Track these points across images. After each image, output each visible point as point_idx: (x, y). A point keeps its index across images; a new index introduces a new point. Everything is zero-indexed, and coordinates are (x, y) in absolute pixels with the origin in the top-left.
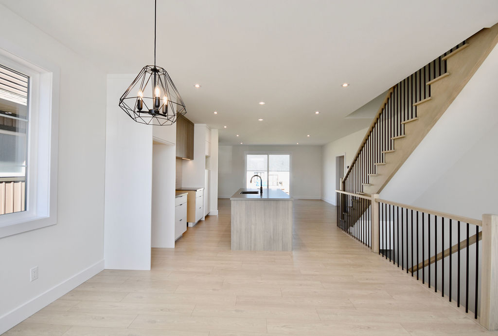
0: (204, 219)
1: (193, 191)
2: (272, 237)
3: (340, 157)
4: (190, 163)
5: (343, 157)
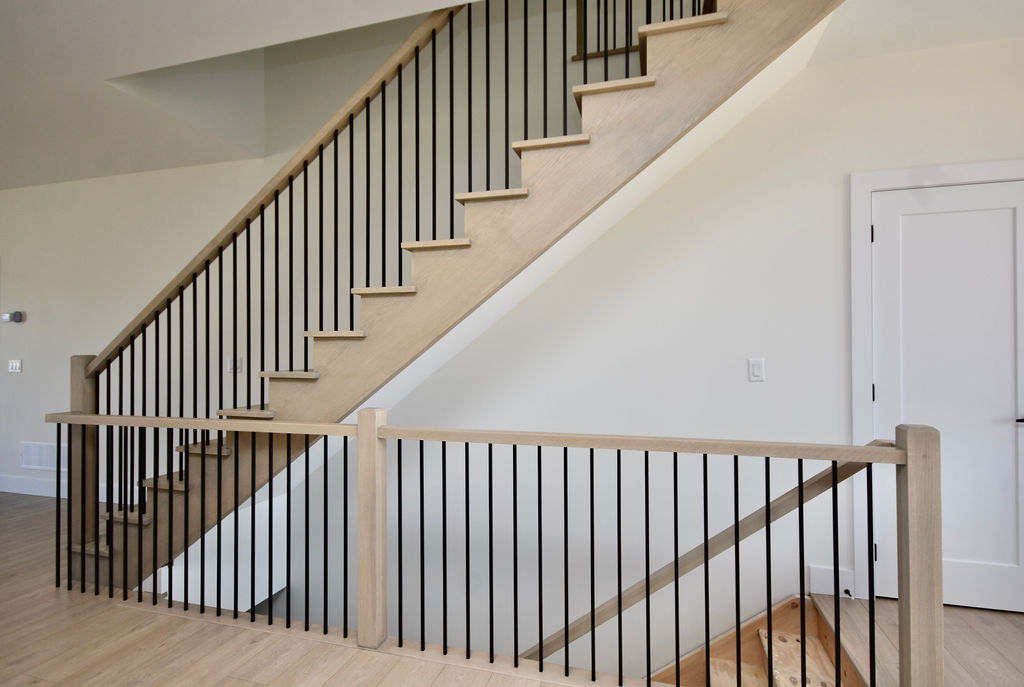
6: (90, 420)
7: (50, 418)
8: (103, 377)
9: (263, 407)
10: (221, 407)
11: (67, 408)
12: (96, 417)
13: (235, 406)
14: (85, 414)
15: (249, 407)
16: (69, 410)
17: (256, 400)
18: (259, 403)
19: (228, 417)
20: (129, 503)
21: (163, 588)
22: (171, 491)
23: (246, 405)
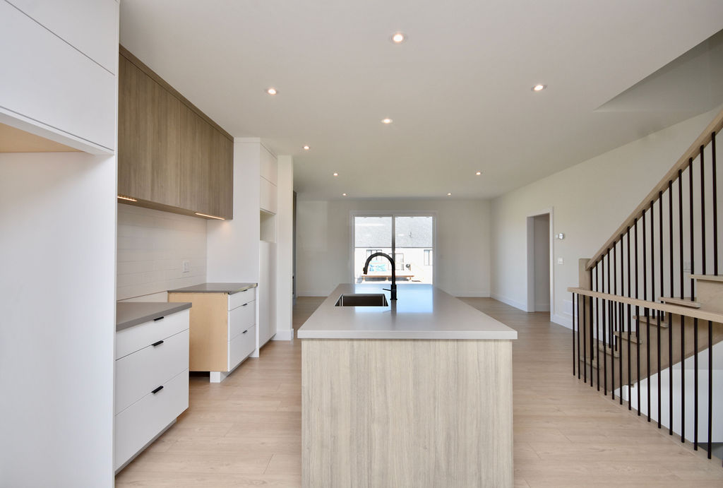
0: (256, 354)
1: (222, 295)
2: (443, 465)
3: (536, 218)
4: (226, 227)
5: (545, 218)
6: (588, 293)
7: (570, 290)
8: (594, 270)
9: (693, 299)
10: (662, 295)
11: (577, 286)
12: (591, 292)
13: (672, 296)
14: (586, 290)
15: (682, 297)
16: (578, 286)
17: (687, 293)
18: (690, 296)
19: (667, 303)
20: (614, 344)
21: (626, 398)
22: (629, 341)
23: (680, 296)
